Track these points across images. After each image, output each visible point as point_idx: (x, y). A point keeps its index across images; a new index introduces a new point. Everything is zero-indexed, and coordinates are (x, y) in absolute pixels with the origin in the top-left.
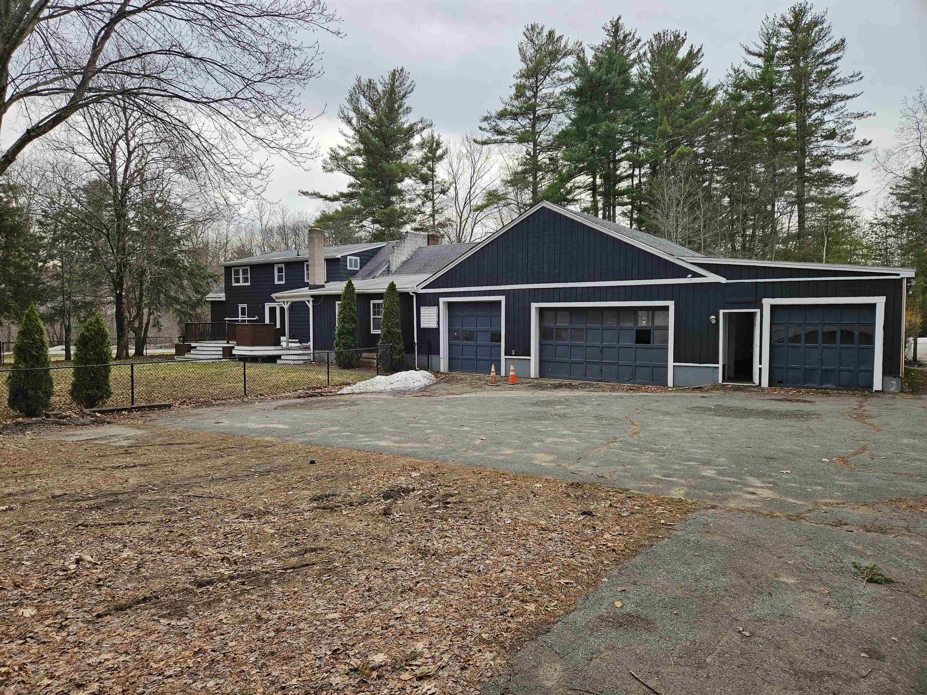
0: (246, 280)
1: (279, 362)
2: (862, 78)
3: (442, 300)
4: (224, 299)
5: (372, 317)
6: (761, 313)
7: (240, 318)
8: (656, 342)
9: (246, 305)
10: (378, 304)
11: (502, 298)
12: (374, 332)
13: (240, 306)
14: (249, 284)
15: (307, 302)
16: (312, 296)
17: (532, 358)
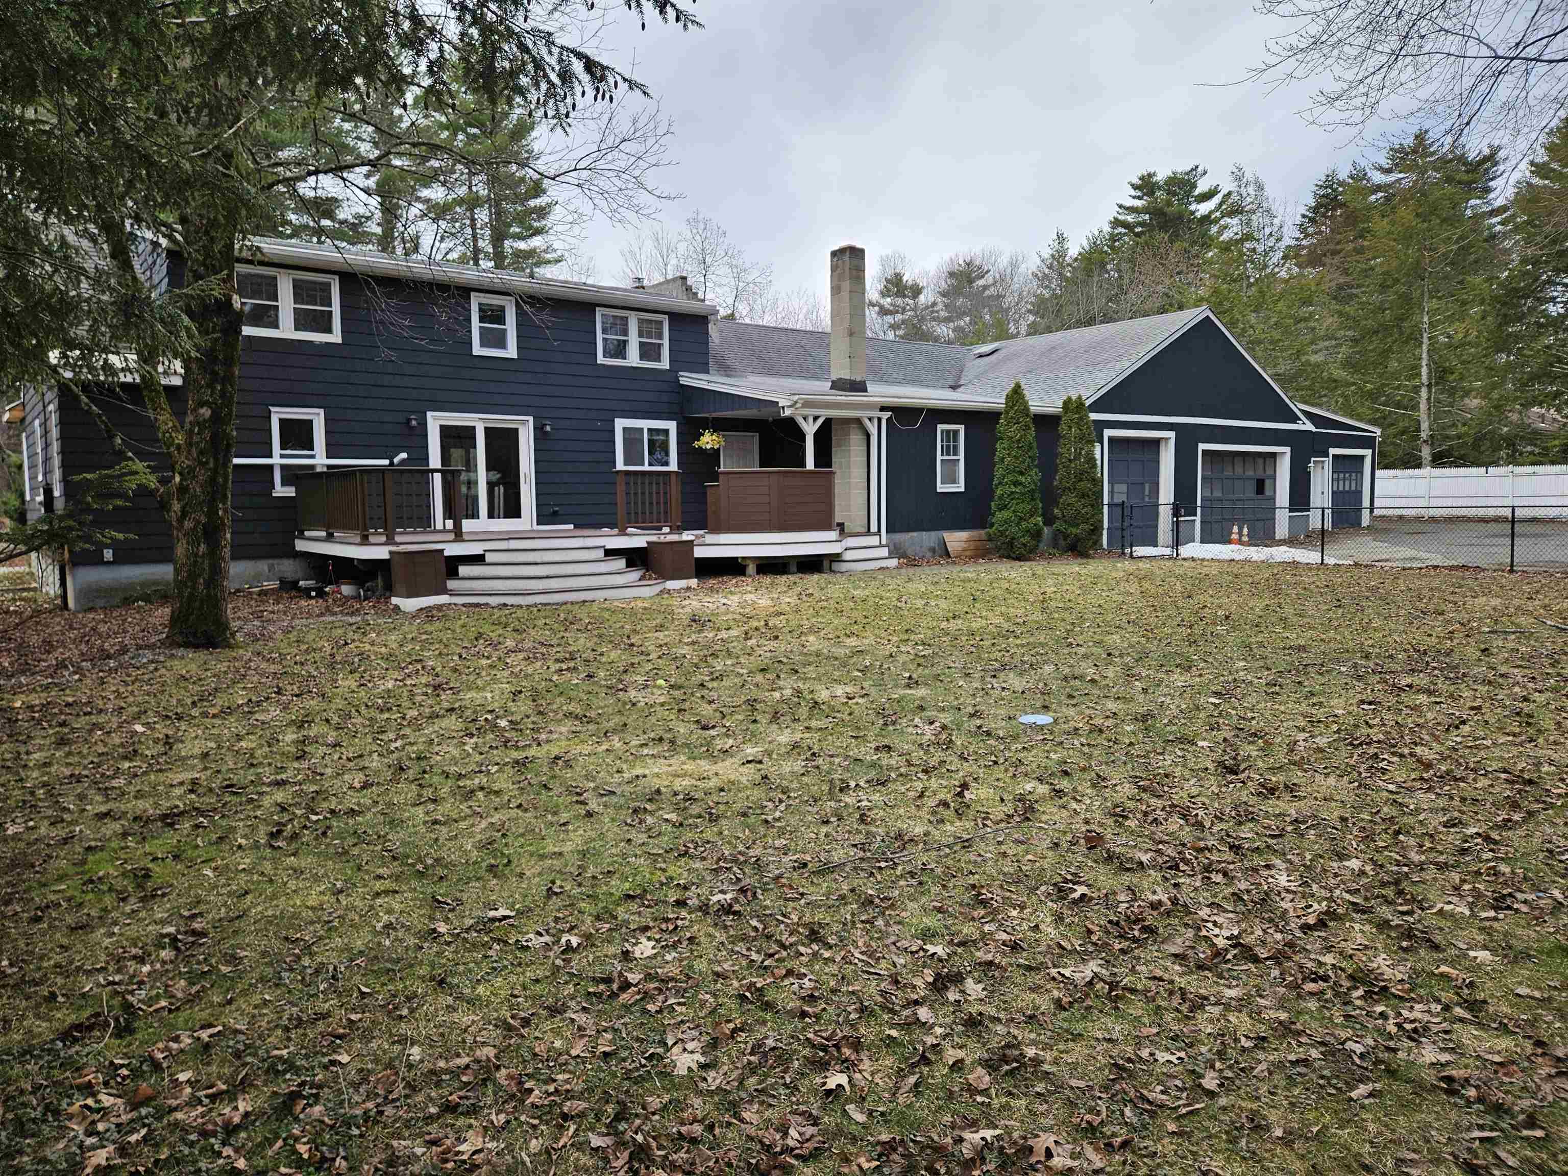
3: (1108, 433)
5: (939, 457)
6: (1328, 462)
7: (276, 460)
8: (1268, 492)
9: (322, 412)
10: (948, 432)
11: (1172, 435)
12: (941, 488)
13: (278, 414)
14: (335, 337)
15: (867, 422)
16: (883, 409)
17: (1198, 519)
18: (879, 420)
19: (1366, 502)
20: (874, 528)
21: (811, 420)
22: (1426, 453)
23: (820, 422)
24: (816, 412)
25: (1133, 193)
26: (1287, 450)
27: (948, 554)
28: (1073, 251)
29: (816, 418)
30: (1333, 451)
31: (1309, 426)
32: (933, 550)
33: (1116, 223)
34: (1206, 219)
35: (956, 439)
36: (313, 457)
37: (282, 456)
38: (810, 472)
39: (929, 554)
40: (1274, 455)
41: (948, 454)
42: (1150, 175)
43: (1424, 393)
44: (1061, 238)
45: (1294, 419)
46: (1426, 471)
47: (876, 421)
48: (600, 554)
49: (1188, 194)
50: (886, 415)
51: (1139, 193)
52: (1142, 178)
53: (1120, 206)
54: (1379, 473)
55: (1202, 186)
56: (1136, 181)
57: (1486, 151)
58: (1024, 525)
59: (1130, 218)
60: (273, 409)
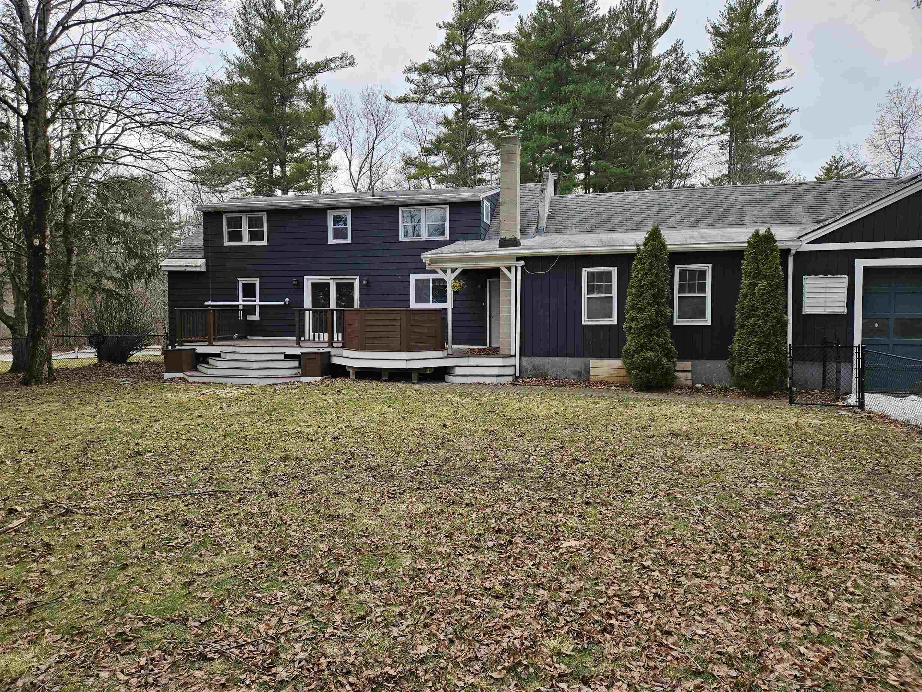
0: (255, 236)
1: (449, 378)
2: (792, 74)
3: (860, 264)
4: (203, 269)
5: (585, 295)
7: (240, 303)
9: (258, 279)
10: (596, 274)
12: (586, 321)
13: (242, 281)
14: (265, 243)
15: (505, 270)
16: (518, 259)
18: (516, 268)
21: (449, 271)
23: (457, 272)
24: (454, 265)
29: (453, 271)
35: (607, 279)
36: (255, 301)
37: (244, 301)
41: (597, 294)
47: (513, 269)
48: (282, 357)
50: (520, 264)
60: (239, 279)
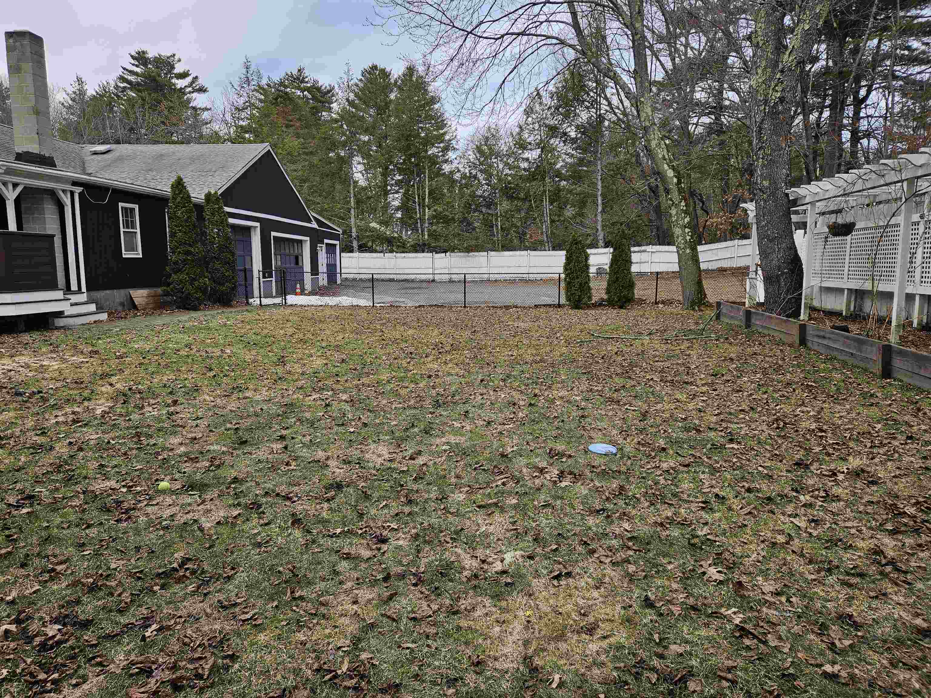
5: (122, 230)
6: (324, 246)
8: (300, 264)
10: (126, 209)
11: (258, 224)
12: (126, 255)
15: (61, 193)
16: (75, 183)
17: (273, 279)
18: (72, 193)
19: (338, 271)
20: (74, 287)
21: (10, 187)
22: (355, 244)
23: (19, 189)
24: (16, 179)
25: (133, 62)
26: (308, 238)
27: (135, 307)
28: (91, 90)
29: (15, 185)
30: (326, 241)
31: (314, 225)
32: (122, 304)
33: (122, 79)
34: (182, 91)
35: (133, 216)
38: (12, 233)
39: (120, 308)
40: (301, 241)
41: (128, 228)
42: (144, 52)
43: (352, 211)
44: (79, 80)
45: (309, 221)
46: (356, 254)
47: (69, 195)
49: (170, 72)
50: (78, 190)
51: (137, 63)
52: (138, 53)
53: (124, 69)
54: (343, 254)
55: (179, 69)
56: (134, 54)
57: (328, 88)
58: (196, 284)
59: (132, 78)
